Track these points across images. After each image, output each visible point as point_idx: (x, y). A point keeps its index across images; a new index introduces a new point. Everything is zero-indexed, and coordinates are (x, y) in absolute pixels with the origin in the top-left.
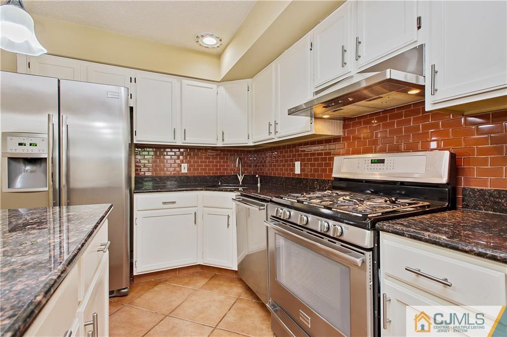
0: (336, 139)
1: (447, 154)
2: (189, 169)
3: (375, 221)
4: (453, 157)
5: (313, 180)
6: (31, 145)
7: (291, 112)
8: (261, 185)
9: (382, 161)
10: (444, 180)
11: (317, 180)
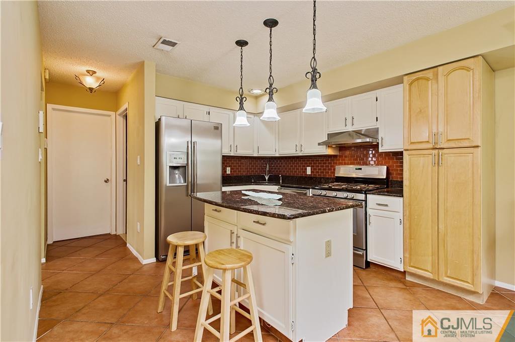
0: (335, 156)
1: (385, 167)
2: (231, 171)
3: (365, 191)
4: (387, 168)
5: (321, 178)
6: (179, 158)
7: (319, 144)
8: (282, 182)
9: (361, 169)
10: (385, 177)
11: (323, 178)
